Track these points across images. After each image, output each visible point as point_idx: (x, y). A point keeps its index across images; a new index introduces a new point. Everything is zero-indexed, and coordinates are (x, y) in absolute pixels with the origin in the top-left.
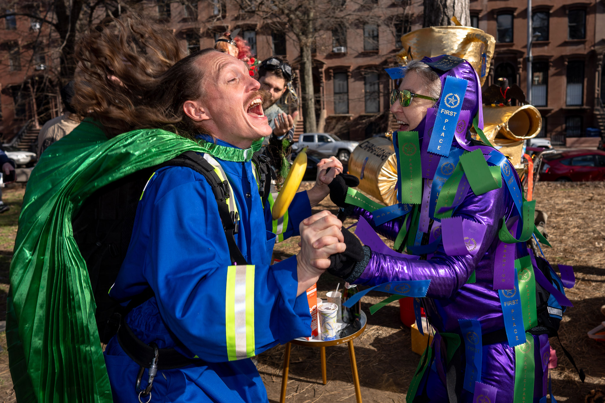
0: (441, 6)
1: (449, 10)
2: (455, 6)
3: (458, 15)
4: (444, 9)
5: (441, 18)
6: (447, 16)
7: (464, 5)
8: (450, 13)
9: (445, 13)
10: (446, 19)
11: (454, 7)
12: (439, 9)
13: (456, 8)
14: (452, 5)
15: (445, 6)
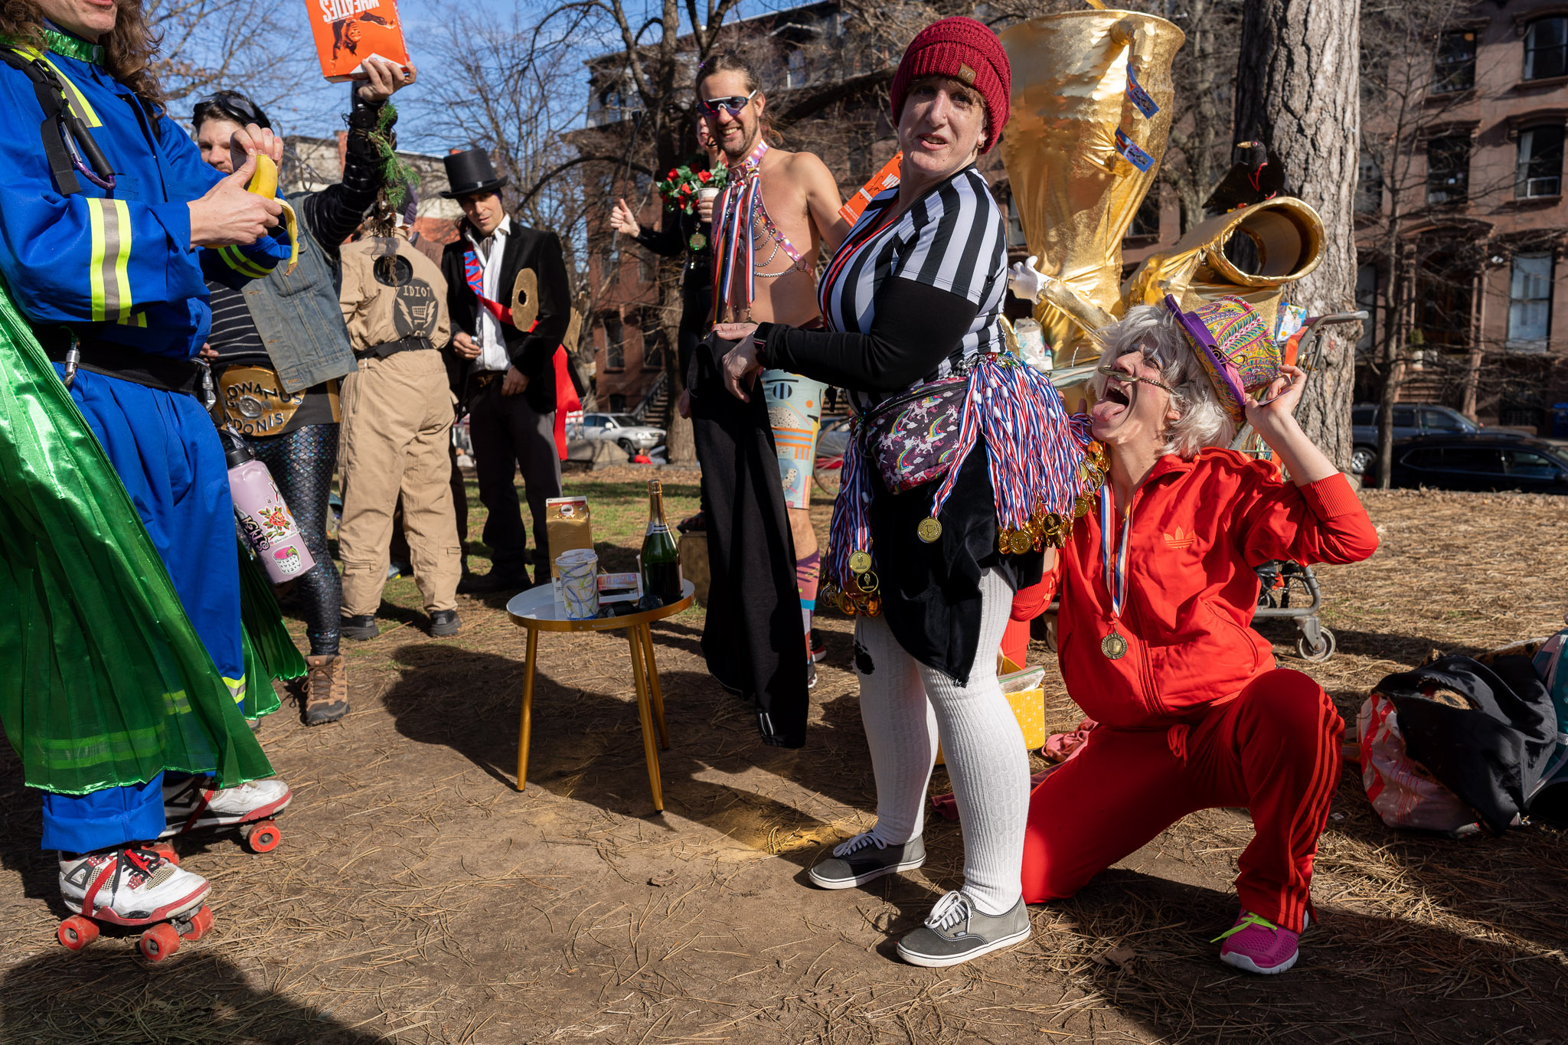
0: (1274, 24)
1: (1291, 32)
2: (1310, 19)
3: (1314, 40)
4: (1280, 29)
5: (1272, 54)
6: (1285, 45)
7: (1336, 16)
8: (1293, 37)
9: (1281, 39)
10: (1283, 52)
11: (1306, 21)
12: (1269, 30)
13: (1310, 25)
14: (1302, 17)
15: (1283, 23)
